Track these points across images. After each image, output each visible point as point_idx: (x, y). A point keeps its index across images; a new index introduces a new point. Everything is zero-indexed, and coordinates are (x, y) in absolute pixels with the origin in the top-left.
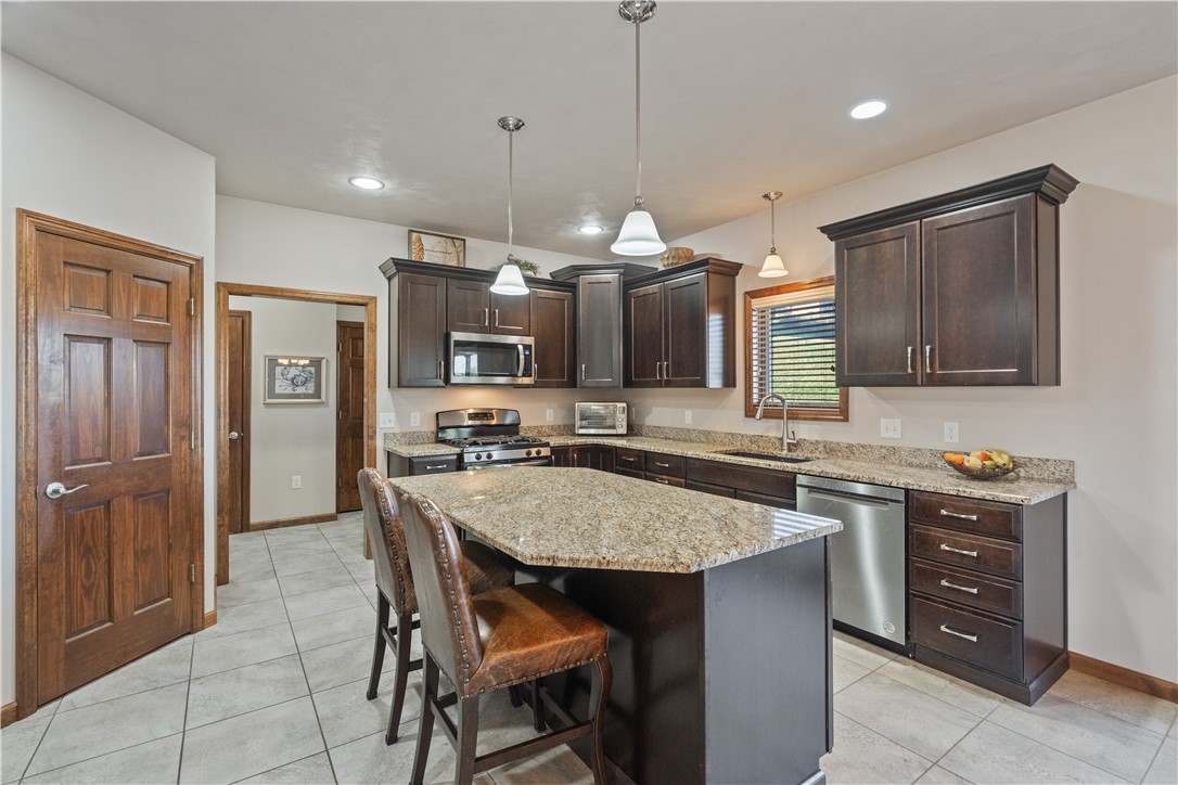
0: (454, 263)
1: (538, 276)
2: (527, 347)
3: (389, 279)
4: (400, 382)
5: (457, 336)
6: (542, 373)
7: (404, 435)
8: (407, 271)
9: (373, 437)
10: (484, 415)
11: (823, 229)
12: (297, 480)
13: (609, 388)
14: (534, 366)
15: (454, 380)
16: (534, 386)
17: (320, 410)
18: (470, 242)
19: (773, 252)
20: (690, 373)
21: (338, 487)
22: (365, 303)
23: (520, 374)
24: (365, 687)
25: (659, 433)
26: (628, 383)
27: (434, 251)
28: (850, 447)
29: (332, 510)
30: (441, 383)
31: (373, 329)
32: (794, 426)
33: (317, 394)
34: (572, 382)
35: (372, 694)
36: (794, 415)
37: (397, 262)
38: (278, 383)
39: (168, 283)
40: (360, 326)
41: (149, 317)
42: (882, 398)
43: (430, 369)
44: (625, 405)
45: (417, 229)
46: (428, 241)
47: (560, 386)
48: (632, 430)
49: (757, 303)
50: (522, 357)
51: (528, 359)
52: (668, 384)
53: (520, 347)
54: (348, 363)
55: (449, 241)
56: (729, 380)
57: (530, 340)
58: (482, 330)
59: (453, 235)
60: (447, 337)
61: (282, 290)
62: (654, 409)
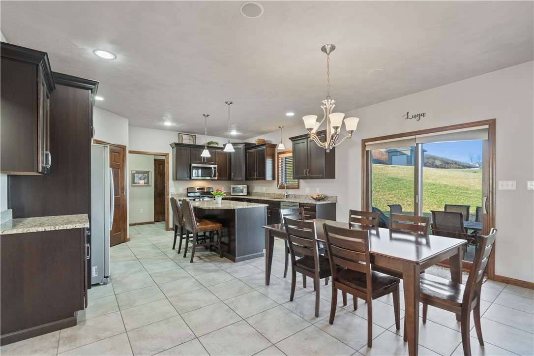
0: (192, 143)
1: (219, 146)
2: (215, 168)
3: (173, 148)
4: (176, 178)
5: (193, 165)
6: (219, 176)
7: (177, 194)
8: (178, 146)
9: (168, 195)
10: (202, 189)
11: (290, 139)
12: (142, 210)
13: (240, 181)
14: (217, 174)
15: (192, 178)
16: (218, 180)
17: (148, 188)
18: (197, 135)
19: (281, 143)
20: (262, 176)
21: (155, 214)
22: (166, 155)
23: (213, 176)
24: (172, 247)
25: (257, 194)
26: (247, 179)
27: (186, 140)
28: (299, 195)
29: (153, 220)
30: (189, 179)
31: (168, 163)
32: (287, 190)
33: (148, 183)
34: (230, 179)
35: (174, 248)
36: (288, 188)
37: (176, 144)
38: (135, 179)
39: (119, 153)
40: (163, 161)
41: (115, 162)
42: (306, 182)
43: (185, 174)
44: (246, 186)
45: (181, 133)
46: (184, 137)
47: (226, 180)
48: (248, 194)
49: (281, 156)
50: (213, 171)
51: (215, 172)
52: (257, 179)
53: (213, 168)
54: (157, 173)
55: (191, 136)
56: (274, 179)
57: (216, 166)
58: (201, 163)
59: (192, 134)
60: (190, 165)
61: (142, 152)
62: (256, 187)
